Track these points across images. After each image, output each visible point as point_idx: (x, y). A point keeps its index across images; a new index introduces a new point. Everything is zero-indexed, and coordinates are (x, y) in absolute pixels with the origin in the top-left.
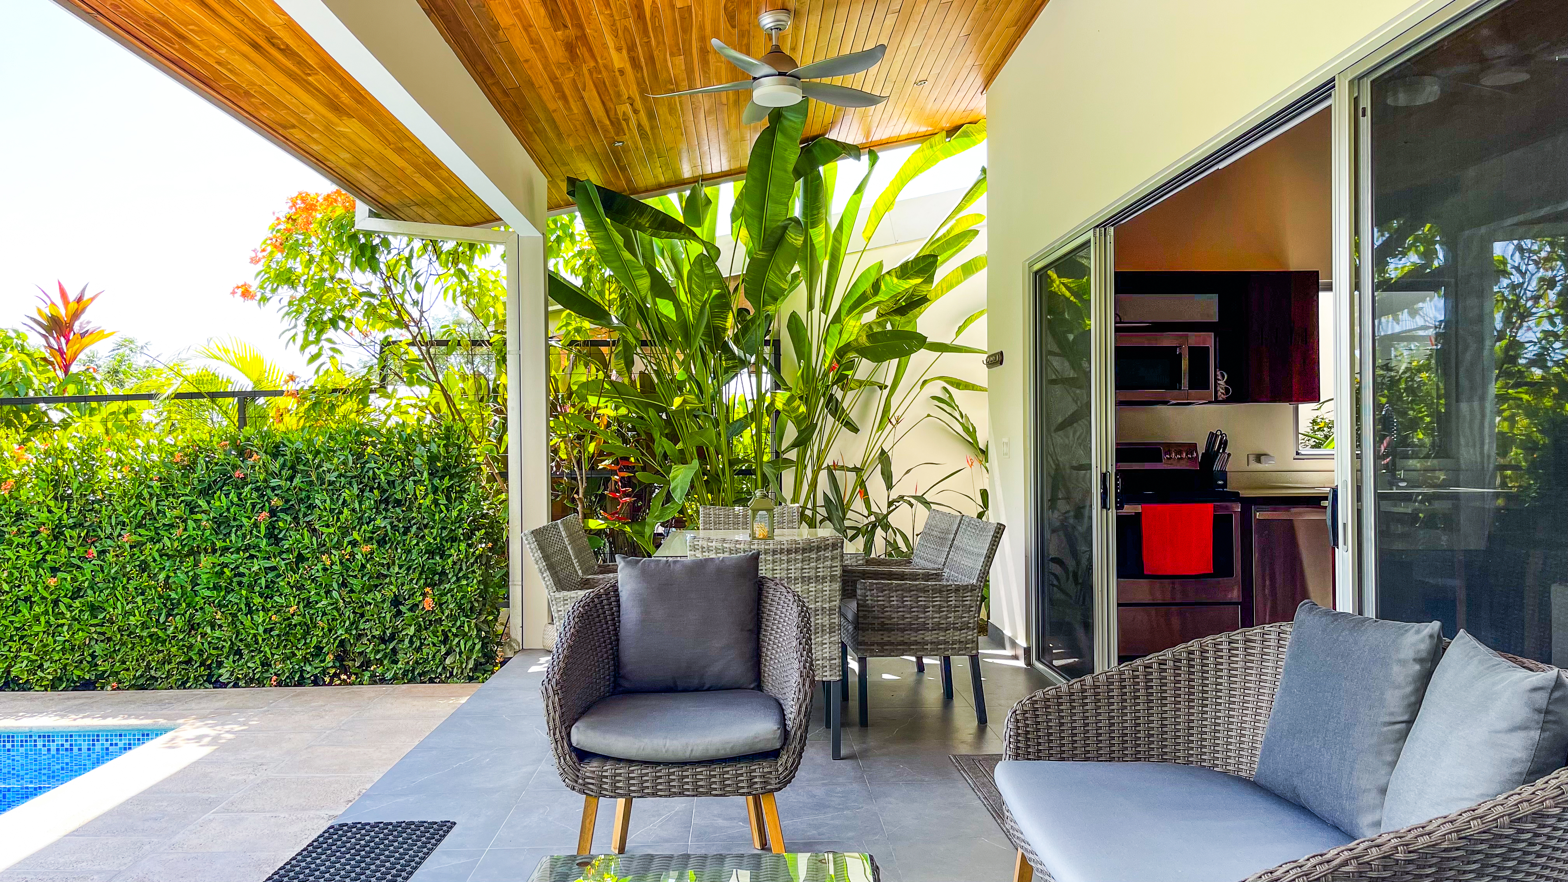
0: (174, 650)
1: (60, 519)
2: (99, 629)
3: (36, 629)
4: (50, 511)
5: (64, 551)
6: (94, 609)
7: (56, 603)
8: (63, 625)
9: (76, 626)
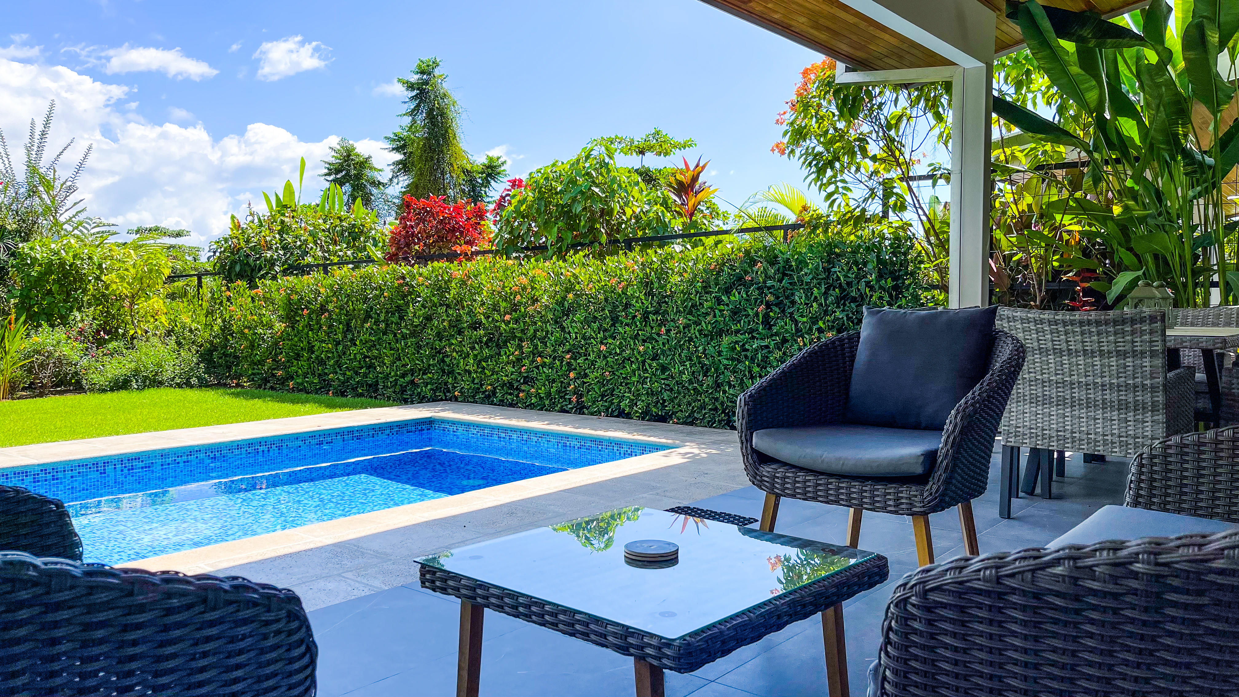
0: (707, 400)
1: (647, 307)
2: (666, 382)
3: (634, 379)
4: (643, 303)
5: (648, 329)
6: (664, 369)
7: (644, 362)
8: (647, 378)
9: (654, 379)
